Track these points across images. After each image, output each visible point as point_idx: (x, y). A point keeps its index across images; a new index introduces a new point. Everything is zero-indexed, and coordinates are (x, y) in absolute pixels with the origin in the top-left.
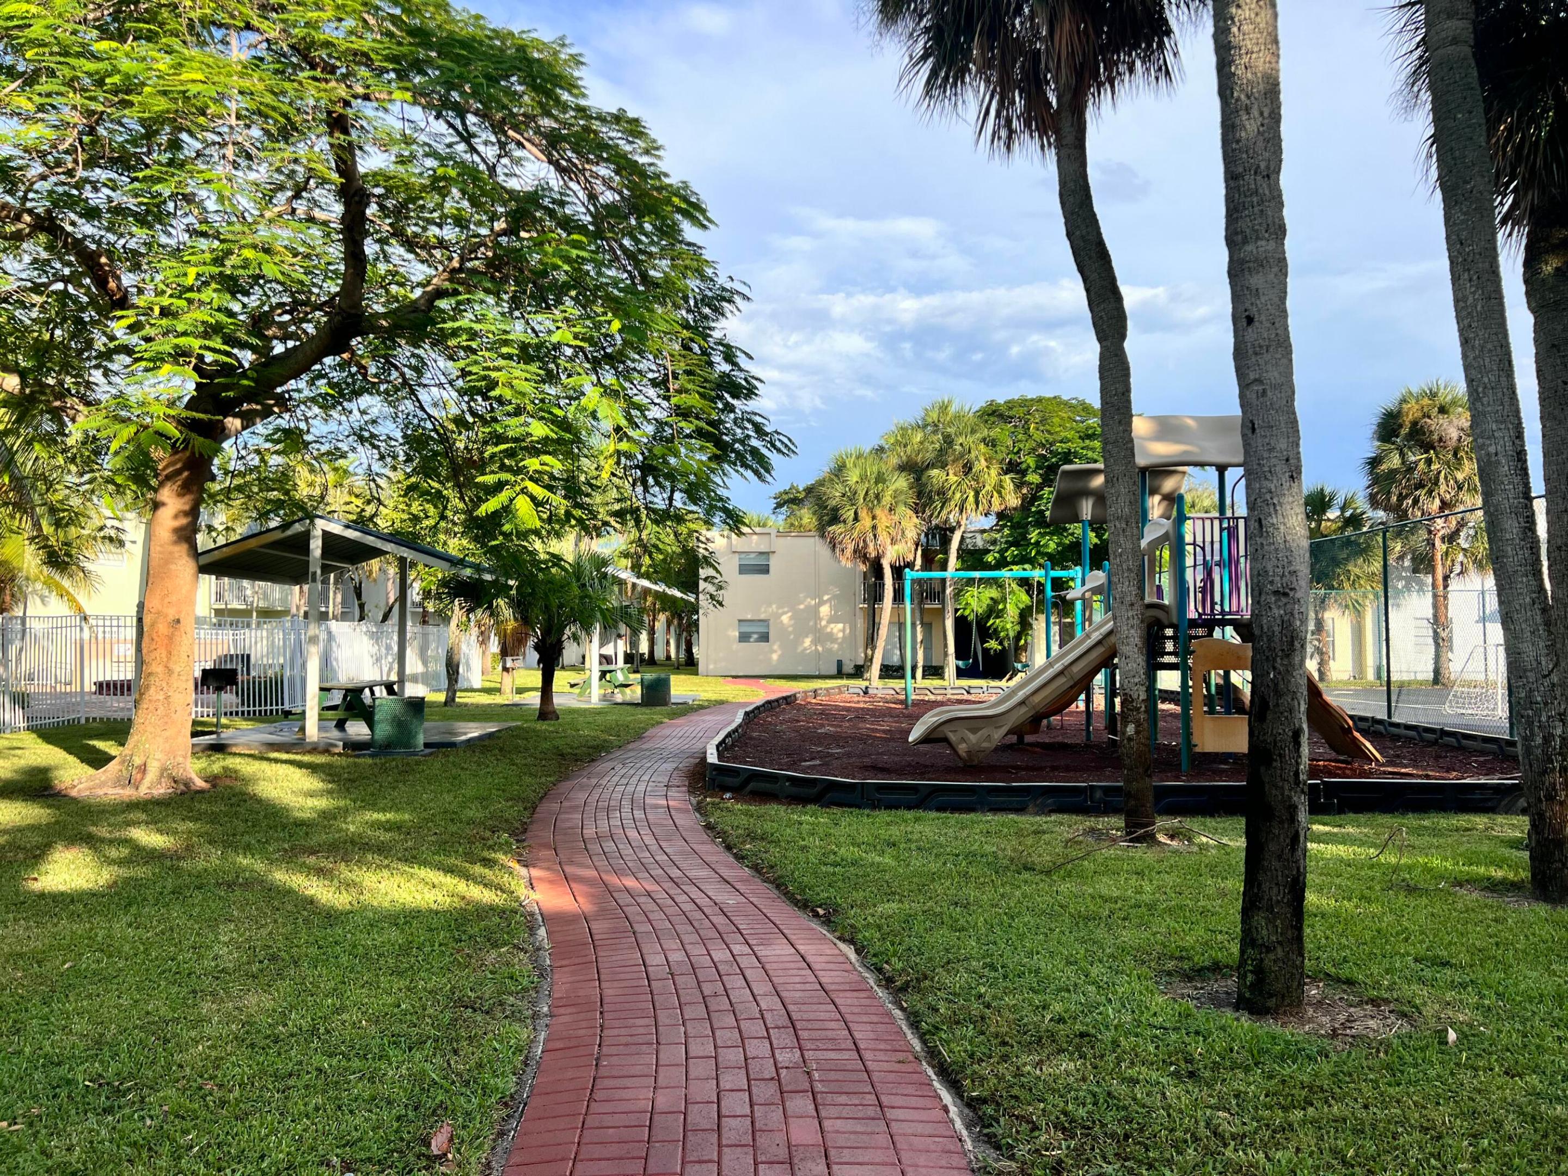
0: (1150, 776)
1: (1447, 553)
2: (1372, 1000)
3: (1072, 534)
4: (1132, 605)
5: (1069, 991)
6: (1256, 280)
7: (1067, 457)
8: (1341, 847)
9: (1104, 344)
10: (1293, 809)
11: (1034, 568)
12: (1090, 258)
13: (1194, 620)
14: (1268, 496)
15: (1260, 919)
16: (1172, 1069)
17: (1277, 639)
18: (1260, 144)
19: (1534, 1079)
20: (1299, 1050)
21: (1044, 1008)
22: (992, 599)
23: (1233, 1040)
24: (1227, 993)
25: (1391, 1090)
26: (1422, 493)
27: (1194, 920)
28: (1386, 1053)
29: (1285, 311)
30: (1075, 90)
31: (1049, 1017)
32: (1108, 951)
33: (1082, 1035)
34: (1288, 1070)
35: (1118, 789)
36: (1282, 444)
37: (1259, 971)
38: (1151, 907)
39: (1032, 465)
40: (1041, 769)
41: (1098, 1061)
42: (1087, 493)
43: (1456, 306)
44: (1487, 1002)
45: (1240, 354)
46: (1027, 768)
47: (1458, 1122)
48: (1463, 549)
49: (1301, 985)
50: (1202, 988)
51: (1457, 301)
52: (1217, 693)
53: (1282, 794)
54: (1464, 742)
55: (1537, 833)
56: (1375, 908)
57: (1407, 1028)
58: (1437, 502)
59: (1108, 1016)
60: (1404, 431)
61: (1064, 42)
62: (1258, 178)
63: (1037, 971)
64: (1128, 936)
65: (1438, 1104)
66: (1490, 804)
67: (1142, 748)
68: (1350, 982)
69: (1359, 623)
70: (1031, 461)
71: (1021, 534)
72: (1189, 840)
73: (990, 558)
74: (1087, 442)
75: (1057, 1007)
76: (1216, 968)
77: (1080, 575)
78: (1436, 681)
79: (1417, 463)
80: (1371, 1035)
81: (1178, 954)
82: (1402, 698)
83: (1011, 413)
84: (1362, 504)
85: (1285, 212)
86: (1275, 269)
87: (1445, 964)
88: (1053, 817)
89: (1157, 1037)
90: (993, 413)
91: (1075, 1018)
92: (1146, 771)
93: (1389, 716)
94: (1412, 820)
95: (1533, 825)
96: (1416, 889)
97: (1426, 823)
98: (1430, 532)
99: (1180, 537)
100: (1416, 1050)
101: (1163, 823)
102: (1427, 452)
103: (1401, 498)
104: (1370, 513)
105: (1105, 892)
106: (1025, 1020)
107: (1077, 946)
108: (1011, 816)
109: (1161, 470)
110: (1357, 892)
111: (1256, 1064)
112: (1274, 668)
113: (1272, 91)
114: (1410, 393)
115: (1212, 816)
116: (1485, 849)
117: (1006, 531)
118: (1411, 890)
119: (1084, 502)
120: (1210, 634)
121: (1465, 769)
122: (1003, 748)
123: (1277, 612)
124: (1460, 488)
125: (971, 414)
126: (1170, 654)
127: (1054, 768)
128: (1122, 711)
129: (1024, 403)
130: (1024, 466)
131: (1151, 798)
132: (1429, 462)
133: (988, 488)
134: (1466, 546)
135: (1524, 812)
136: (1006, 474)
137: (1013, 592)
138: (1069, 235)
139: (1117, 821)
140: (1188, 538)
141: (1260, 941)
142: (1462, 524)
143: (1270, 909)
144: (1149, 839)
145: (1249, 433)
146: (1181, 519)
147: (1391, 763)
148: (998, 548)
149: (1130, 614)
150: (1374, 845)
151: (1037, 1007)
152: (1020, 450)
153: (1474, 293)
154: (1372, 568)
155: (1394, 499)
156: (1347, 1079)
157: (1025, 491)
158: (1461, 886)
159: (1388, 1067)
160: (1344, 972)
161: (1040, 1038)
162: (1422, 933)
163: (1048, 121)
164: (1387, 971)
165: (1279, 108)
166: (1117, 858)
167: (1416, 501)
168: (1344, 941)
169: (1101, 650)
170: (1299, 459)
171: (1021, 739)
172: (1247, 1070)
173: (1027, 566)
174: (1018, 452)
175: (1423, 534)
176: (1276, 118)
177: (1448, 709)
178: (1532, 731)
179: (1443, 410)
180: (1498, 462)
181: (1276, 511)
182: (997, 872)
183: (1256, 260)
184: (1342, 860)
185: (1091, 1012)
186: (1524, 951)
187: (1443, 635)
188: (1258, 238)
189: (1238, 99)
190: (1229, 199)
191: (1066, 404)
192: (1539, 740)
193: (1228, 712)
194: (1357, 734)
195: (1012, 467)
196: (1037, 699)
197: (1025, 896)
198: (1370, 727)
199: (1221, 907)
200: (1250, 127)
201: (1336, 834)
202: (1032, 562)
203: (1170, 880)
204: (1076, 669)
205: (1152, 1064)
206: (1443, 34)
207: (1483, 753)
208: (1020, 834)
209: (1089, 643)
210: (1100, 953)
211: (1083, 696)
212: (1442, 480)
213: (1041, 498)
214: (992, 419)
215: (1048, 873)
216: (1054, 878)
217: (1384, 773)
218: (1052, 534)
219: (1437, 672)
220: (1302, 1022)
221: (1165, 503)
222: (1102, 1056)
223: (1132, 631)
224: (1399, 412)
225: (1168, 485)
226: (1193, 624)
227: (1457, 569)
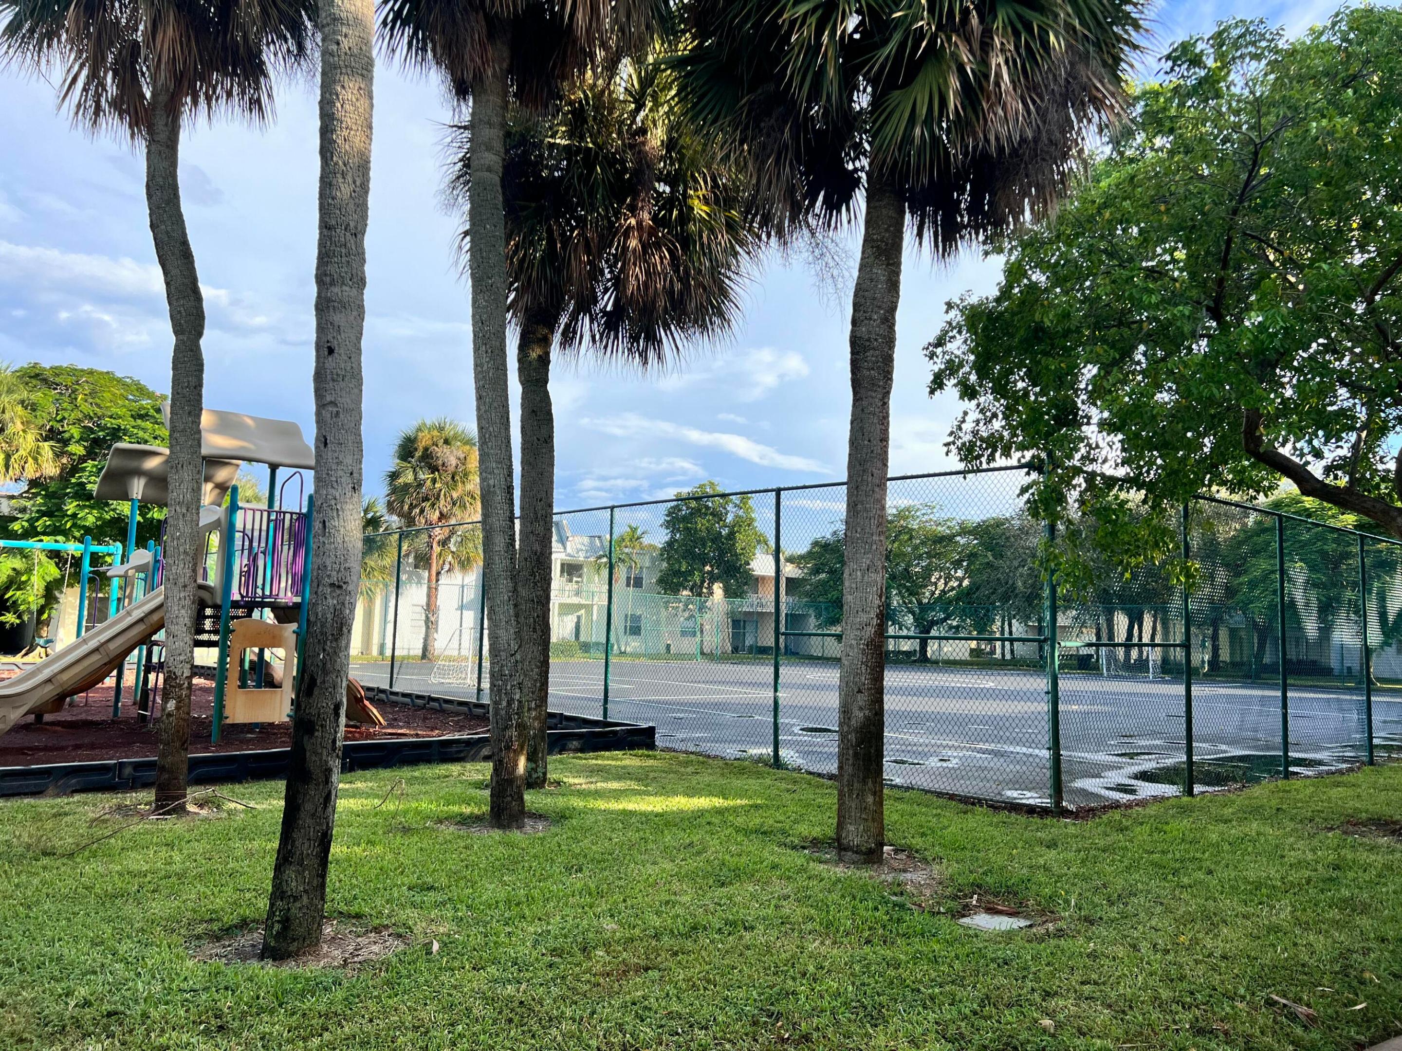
0: (186, 749)
1: (440, 554)
2: (376, 928)
3: (114, 510)
4: (185, 586)
5: (95, 973)
6: (338, 318)
7: (116, 433)
8: (351, 801)
9: (181, 337)
10: (328, 771)
11: (68, 540)
12: (173, 254)
13: (237, 602)
14: (333, 502)
15: (290, 873)
16: (202, 1027)
17: (328, 625)
18: (351, 206)
19: (492, 970)
20: (317, 984)
21: (67, 996)
22: (14, 569)
23: (260, 988)
24: (253, 946)
25: (391, 1002)
26: (427, 505)
27: (223, 882)
28: (387, 971)
29: (359, 349)
30: (173, 94)
31: (73, 1004)
32: (137, 925)
33: (110, 1015)
34: (309, 1002)
35: (151, 765)
36: (348, 460)
37: (286, 922)
38: (180, 876)
39: (77, 436)
40: (62, 748)
41: (127, 1037)
42: (140, 473)
43: (475, 370)
44: (460, 914)
45: (320, 376)
46: (46, 749)
47: (441, 1015)
48: (453, 552)
49: (320, 925)
50: (229, 946)
51: (476, 365)
52: (251, 668)
53: (321, 760)
54: (445, 706)
55: (497, 775)
56: (379, 849)
57: (402, 947)
58: (437, 513)
59: (137, 990)
60: (418, 454)
61: (166, 46)
62: (348, 234)
63: (59, 959)
64: (158, 907)
65: (426, 1004)
66: (462, 755)
67: (181, 723)
68: (358, 916)
69: (370, 607)
70: (76, 432)
71: (55, 504)
72: (218, 807)
73: (16, 526)
74: (139, 422)
75: (82, 992)
76: (244, 924)
77: (120, 552)
78: (424, 656)
79: (425, 481)
80: (374, 957)
81: (208, 917)
82: (402, 670)
83: (57, 380)
84: (381, 509)
85: (367, 268)
86: (355, 313)
87: (431, 888)
88: (77, 797)
89: (186, 1000)
90: (36, 376)
91: (102, 999)
92: (183, 745)
93: (391, 687)
94: (407, 772)
95: (495, 770)
96: (409, 829)
97: (417, 774)
98: (430, 536)
99: (231, 526)
100: (409, 964)
101: (194, 793)
102: (433, 473)
103: (412, 507)
104: (386, 518)
105: (134, 867)
106: (46, 1012)
107: (104, 926)
108: (26, 801)
109: (217, 461)
110: (365, 838)
111: (280, 1006)
112: (324, 650)
113: (364, 167)
114: (425, 424)
115: (240, 782)
116: (459, 791)
117: (39, 500)
118: (406, 830)
119: (136, 481)
120: (249, 615)
121: (444, 727)
122: (20, 728)
123: (332, 602)
124: (454, 504)
125: (8, 373)
126: (209, 632)
127: (77, 747)
128: (164, 688)
129: (73, 372)
130: (66, 435)
131: (185, 771)
132: (434, 481)
133: (22, 452)
134: (454, 549)
135: (486, 758)
136: (45, 441)
137: (40, 563)
138: (152, 226)
139: (147, 796)
140: (239, 525)
141: (289, 893)
142: (453, 533)
143: (301, 864)
144: (181, 810)
145: (322, 446)
146: (234, 508)
147: (390, 726)
148: (27, 516)
149: (182, 595)
150: (377, 796)
151: (60, 996)
152: (64, 418)
153: (488, 362)
154: (385, 562)
155: (406, 507)
156: (357, 1000)
157: (64, 461)
158: (441, 822)
159: (388, 983)
160: (354, 909)
161: (64, 1027)
162: (414, 865)
163: (141, 113)
164: (387, 902)
165: (368, 181)
166: (147, 832)
167: (422, 511)
168: (354, 881)
169: (141, 627)
170: (360, 474)
171: (39, 717)
172: (272, 1012)
173: (60, 538)
174: (61, 421)
175: (424, 537)
176: (364, 188)
177: (434, 680)
178: (500, 697)
179: (446, 442)
180: (494, 492)
181: (338, 515)
182: (10, 862)
183: (340, 302)
184: (352, 812)
185: (118, 990)
186: (486, 870)
187: (433, 619)
188: (343, 284)
189: (336, 164)
190: (322, 244)
191: (119, 381)
192: (504, 704)
193: (259, 686)
194: (367, 703)
195: (52, 435)
196: (65, 677)
197: (43, 882)
198: (377, 696)
199: (249, 866)
200: (344, 191)
201: (347, 790)
202: (66, 533)
203: (199, 847)
204: (112, 646)
205: (183, 1027)
206: (482, 162)
207: (458, 714)
208: (37, 818)
209: (129, 620)
210: (128, 929)
211: (115, 673)
212: (442, 496)
213: (83, 470)
214: (34, 382)
215: (71, 856)
216: (78, 860)
217: (385, 734)
218: (92, 507)
219: (425, 649)
220: (318, 957)
221: (217, 491)
222: (131, 1031)
223: (183, 611)
224: (415, 438)
225: (222, 474)
226: (236, 605)
227: (447, 567)
